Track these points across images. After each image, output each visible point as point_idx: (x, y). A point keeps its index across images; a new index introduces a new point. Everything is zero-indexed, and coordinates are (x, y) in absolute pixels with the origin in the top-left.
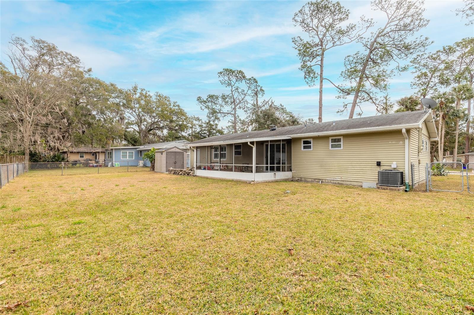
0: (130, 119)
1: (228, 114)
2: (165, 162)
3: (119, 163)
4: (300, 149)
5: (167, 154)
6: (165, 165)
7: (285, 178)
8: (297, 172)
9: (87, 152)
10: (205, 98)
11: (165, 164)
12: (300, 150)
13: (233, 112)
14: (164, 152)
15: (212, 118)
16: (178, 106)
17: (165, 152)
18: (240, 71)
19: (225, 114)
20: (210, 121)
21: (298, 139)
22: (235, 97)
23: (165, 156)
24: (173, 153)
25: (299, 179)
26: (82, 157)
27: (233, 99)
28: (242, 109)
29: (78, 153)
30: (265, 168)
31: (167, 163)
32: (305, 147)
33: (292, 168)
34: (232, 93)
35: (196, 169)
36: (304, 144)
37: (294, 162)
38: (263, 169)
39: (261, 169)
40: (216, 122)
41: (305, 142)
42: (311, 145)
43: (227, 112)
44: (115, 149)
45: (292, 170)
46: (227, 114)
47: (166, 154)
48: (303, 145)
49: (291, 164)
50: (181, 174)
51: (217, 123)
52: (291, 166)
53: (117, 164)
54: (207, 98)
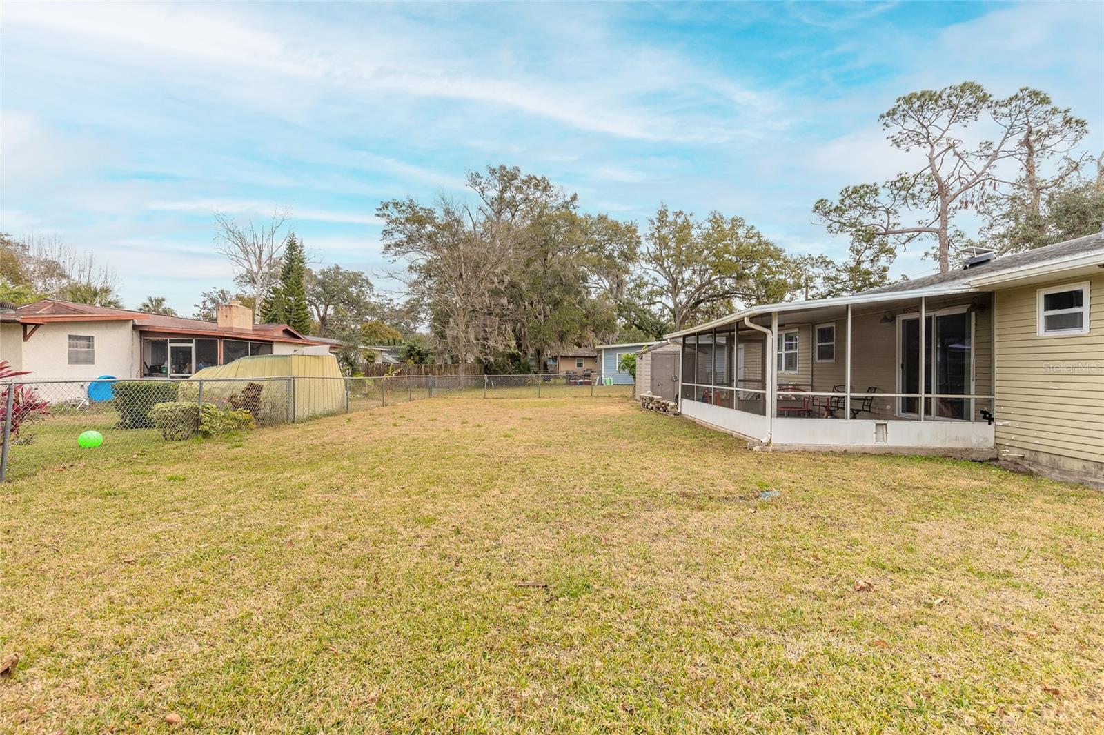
0: (657, 284)
1: (920, 231)
2: (649, 377)
3: (612, 379)
4: (1030, 329)
5: (652, 359)
6: (649, 385)
7: (948, 445)
8: (1017, 425)
9: (587, 355)
10: (835, 199)
11: (649, 381)
12: (1031, 336)
13: (937, 225)
14: (645, 352)
15: (868, 253)
16: (759, 235)
17: (649, 354)
18: (964, 84)
19: (912, 234)
20: (859, 263)
21: (1021, 292)
22: (943, 174)
23: (650, 362)
24: (668, 356)
25: (1027, 454)
26: (580, 365)
27: (935, 183)
28: (971, 208)
29: (574, 357)
30: (898, 405)
31: (652, 379)
32: (1052, 324)
33: (997, 411)
34: (932, 166)
35: (682, 397)
36: (1047, 309)
37: (1004, 383)
38: (893, 407)
39: (888, 407)
40: (883, 261)
41: (1054, 302)
42: (1085, 309)
43: (916, 226)
44: (605, 349)
45: (996, 416)
46: (916, 234)
47: (650, 358)
48: (1041, 313)
49: (990, 393)
50: (652, 408)
51: (887, 265)
52: (990, 402)
53: (608, 379)
54: (841, 197)
